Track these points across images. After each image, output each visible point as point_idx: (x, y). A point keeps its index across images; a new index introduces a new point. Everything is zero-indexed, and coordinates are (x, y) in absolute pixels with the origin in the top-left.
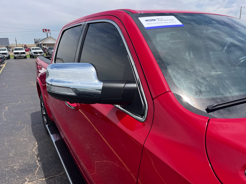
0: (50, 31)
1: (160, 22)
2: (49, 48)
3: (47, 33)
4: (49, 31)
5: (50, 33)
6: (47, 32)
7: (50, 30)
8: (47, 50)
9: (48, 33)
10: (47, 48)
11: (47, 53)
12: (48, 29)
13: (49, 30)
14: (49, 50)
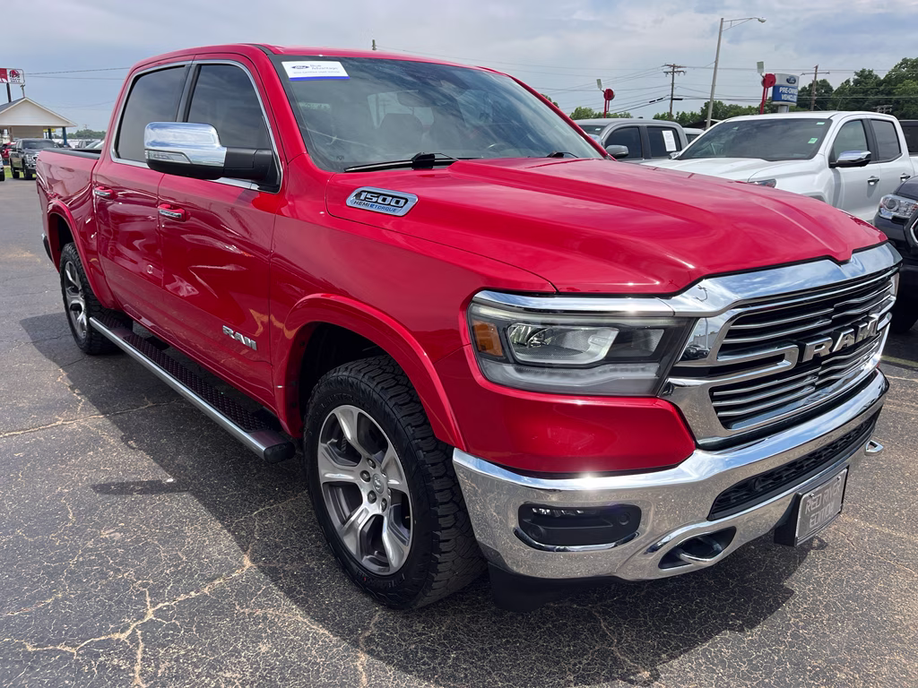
0: (21, 77)
1: (314, 70)
2: (24, 142)
3: (8, 84)
4: (18, 75)
5: (23, 86)
6: (9, 81)
7: (20, 72)
8: (14, 150)
9: (10, 85)
10: (18, 143)
11: (18, 163)
12: (13, 68)
13: (14, 73)
14: (23, 150)
